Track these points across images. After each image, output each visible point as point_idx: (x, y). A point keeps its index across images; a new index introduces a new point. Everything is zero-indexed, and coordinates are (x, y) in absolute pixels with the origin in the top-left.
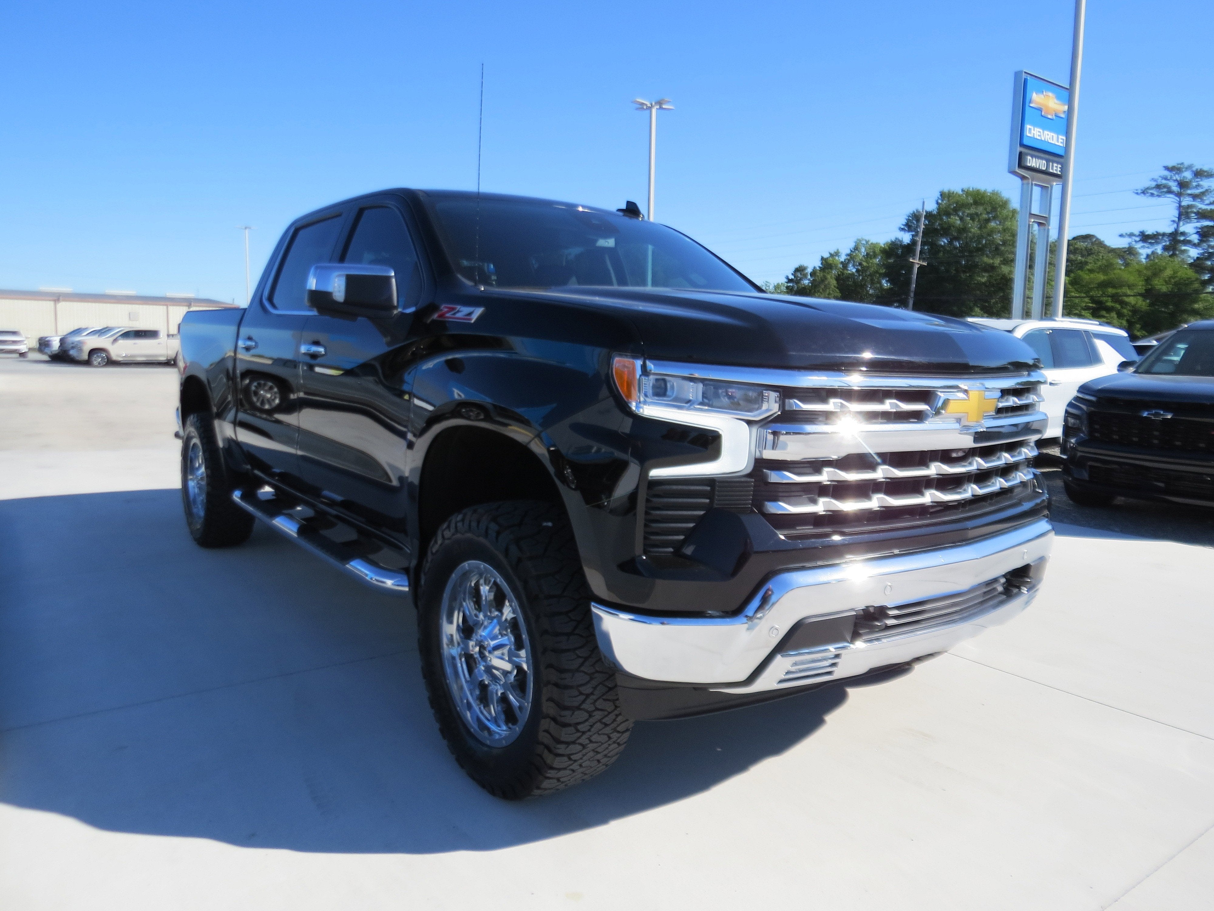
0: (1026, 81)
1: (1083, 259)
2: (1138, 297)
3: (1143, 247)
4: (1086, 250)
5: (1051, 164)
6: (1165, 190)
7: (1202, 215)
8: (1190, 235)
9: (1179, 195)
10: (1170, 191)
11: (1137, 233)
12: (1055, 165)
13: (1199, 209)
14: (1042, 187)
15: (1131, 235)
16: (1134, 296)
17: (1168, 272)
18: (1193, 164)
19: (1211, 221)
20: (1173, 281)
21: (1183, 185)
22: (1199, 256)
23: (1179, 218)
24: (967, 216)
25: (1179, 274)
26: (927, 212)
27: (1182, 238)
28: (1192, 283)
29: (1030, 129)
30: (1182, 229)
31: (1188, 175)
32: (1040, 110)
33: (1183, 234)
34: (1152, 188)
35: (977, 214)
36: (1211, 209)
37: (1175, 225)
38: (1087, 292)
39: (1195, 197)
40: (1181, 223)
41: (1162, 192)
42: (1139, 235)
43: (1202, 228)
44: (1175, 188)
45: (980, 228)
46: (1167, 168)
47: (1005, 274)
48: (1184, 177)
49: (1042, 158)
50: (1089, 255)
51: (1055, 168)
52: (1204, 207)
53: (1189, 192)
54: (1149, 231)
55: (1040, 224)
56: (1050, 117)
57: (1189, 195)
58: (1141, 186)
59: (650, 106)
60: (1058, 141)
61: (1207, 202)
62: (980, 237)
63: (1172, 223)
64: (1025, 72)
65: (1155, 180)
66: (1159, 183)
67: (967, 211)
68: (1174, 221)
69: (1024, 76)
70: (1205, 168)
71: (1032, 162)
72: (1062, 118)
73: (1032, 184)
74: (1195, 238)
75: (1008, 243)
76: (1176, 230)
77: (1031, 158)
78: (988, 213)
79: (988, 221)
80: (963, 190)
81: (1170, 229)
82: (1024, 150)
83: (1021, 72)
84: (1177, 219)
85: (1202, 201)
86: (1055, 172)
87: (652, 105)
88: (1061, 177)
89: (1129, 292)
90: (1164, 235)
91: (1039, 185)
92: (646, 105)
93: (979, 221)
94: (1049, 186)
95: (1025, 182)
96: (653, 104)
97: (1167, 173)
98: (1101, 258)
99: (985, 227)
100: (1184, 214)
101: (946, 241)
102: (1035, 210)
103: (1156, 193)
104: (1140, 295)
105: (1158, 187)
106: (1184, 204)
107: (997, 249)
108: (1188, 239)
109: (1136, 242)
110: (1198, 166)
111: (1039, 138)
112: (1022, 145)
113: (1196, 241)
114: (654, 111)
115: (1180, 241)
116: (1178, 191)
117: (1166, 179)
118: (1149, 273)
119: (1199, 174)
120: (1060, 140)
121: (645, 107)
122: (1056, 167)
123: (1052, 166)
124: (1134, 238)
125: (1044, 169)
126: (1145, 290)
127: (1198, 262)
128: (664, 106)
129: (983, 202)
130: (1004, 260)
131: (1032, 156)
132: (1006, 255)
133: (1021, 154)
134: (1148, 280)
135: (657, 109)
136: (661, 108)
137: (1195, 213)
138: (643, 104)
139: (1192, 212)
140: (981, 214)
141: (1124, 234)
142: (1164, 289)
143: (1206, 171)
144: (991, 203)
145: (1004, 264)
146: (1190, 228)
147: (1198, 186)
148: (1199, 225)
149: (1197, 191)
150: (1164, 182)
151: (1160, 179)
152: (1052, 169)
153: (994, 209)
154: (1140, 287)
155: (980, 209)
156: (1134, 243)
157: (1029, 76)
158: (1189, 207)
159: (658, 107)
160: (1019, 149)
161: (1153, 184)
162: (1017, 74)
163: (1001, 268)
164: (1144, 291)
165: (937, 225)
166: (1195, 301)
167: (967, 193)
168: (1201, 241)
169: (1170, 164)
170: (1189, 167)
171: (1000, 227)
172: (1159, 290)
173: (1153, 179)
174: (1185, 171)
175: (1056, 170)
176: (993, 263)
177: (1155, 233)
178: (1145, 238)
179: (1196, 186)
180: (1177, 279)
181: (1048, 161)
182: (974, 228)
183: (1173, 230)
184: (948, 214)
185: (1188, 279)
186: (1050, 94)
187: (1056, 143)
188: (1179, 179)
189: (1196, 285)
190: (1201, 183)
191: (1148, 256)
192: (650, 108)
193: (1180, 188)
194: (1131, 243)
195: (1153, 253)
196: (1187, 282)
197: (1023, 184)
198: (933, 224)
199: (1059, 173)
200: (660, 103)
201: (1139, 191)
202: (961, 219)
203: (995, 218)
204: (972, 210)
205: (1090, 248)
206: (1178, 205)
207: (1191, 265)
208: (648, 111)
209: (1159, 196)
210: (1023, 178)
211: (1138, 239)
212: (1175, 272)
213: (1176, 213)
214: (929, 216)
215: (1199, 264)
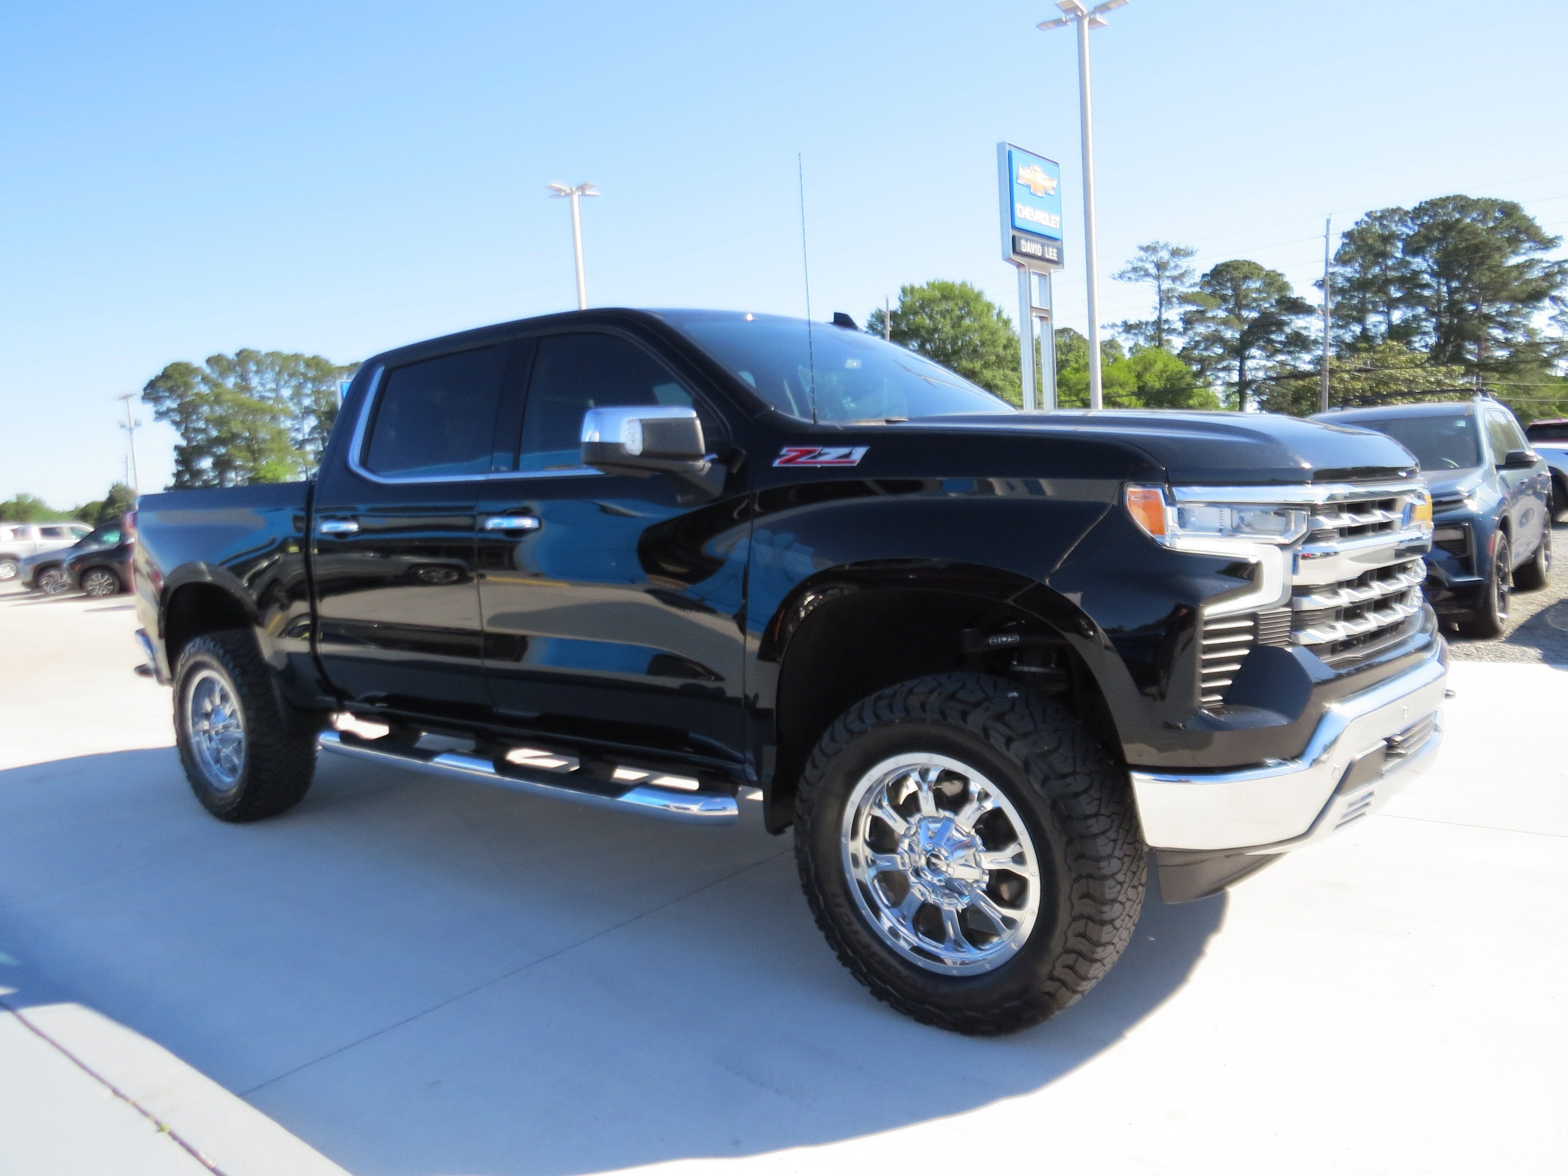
0: (1010, 153)
1: (1064, 357)
2: (1132, 397)
3: (1127, 339)
4: (1065, 346)
5: (1046, 248)
6: (1142, 273)
7: (1184, 299)
8: (1174, 323)
9: (1158, 278)
10: (1147, 274)
11: (1119, 323)
12: (1050, 249)
13: (1180, 293)
14: (1040, 275)
15: (1114, 326)
16: (1127, 395)
17: (1159, 366)
18: (1168, 243)
19: (1193, 305)
20: (1164, 375)
21: (1161, 266)
22: (1185, 346)
23: (1161, 305)
24: (937, 314)
25: (1170, 367)
26: (891, 312)
27: (1166, 327)
28: (1182, 378)
29: (1020, 209)
30: (1164, 317)
31: (1164, 255)
32: (1029, 187)
33: (1167, 321)
34: (1128, 272)
35: (947, 311)
36: (1192, 292)
37: (1158, 312)
38: (1077, 395)
39: (1174, 279)
40: (1163, 310)
41: (1139, 276)
42: (1122, 325)
43: (1185, 313)
44: (1153, 270)
45: (953, 327)
46: (1142, 248)
47: (988, 380)
48: (1161, 257)
49: (1037, 242)
50: (1069, 352)
51: (1051, 254)
52: (1185, 290)
53: (1168, 274)
54: (1132, 322)
55: (1042, 318)
56: (1039, 194)
57: (1168, 277)
58: (1117, 271)
59: (570, 192)
60: (1050, 221)
61: (1188, 284)
62: (955, 339)
63: (1154, 310)
64: (1009, 144)
65: (1131, 263)
66: (1135, 266)
67: (936, 309)
68: (1156, 308)
69: (1008, 148)
70: (1182, 247)
71: (1027, 246)
72: (1051, 195)
73: (1029, 273)
74: (1179, 326)
75: (987, 343)
76: (1159, 318)
77: (1025, 243)
78: (960, 309)
79: (961, 318)
80: (928, 284)
81: (1153, 317)
82: (1017, 234)
83: (1004, 143)
84: (1158, 306)
85: (1182, 283)
86: (1052, 258)
87: (572, 190)
88: (1058, 263)
89: (1121, 392)
90: (1147, 323)
91: (1037, 273)
92: (565, 191)
93: (951, 318)
94: (1048, 274)
95: (1022, 270)
96: (574, 189)
97: (1142, 254)
98: (1082, 354)
99: (959, 326)
100: (1165, 299)
101: (916, 345)
102: (1036, 304)
103: (1133, 277)
104: (1133, 394)
105: (1135, 270)
106: (1164, 287)
107: (975, 351)
108: (1172, 327)
109: (1119, 333)
110: (1174, 245)
111: (1031, 219)
112: (1014, 227)
113: (1181, 330)
114: (576, 198)
115: (1164, 330)
116: (1156, 274)
117: (1142, 260)
118: (1139, 368)
119: (1175, 253)
120: (1053, 222)
121: (563, 194)
122: (1052, 252)
123: (1048, 250)
124: (1116, 328)
125: (1040, 254)
126: (1139, 388)
127: (1185, 352)
128: (587, 192)
129: (952, 296)
130: (985, 363)
131: (1026, 240)
132: (987, 357)
133: (1014, 238)
134: (1139, 376)
135: (579, 195)
136: (583, 194)
137: (1176, 297)
138: (560, 190)
139: (1173, 296)
140: (952, 310)
141: (1106, 326)
142: (1158, 385)
143: (1183, 250)
144: (962, 297)
145: (986, 368)
146: (1174, 315)
147: (1176, 266)
148: (1182, 310)
149: (1176, 273)
150: (1140, 264)
151: (1135, 261)
152: (1048, 254)
153: (967, 303)
154: (1133, 386)
155: (950, 305)
156: (1117, 335)
157: (1013, 148)
158: (1169, 290)
159: (580, 193)
160: (1012, 232)
161: (1130, 267)
162: (1000, 146)
163: (982, 373)
164: (1136, 390)
165: (903, 326)
166: (1190, 397)
167: (932, 286)
168: (1186, 330)
169: (1145, 245)
170: (1165, 246)
171: (976, 325)
172: (1152, 387)
173: (1128, 261)
174: (1162, 250)
175: (1053, 256)
176: (973, 368)
177: (1138, 323)
178: (1128, 328)
179: (1175, 267)
180: (1168, 373)
181: (1043, 245)
182: (946, 327)
183: (1156, 318)
184: (915, 313)
185: (1180, 372)
186: (1037, 168)
187: (1050, 225)
188: (1155, 260)
189: (1188, 379)
190: (1179, 263)
191: (1131, 349)
192: (569, 195)
193: (1158, 270)
194: (1114, 335)
195: (1136, 345)
196: (1179, 376)
197: (1019, 273)
198: (898, 325)
199: (1056, 259)
200: (582, 188)
201: (1116, 276)
202: (931, 317)
203: (969, 313)
204: (944, 306)
205: (1069, 343)
206: (1158, 290)
207: (1179, 355)
208: (568, 199)
209: (1136, 280)
210: (1019, 265)
211: (1121, 330)
212: (1166, 365)
213: (1157, 299)
214: (894, 315)
215: (1186, 355)
